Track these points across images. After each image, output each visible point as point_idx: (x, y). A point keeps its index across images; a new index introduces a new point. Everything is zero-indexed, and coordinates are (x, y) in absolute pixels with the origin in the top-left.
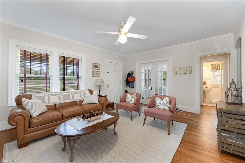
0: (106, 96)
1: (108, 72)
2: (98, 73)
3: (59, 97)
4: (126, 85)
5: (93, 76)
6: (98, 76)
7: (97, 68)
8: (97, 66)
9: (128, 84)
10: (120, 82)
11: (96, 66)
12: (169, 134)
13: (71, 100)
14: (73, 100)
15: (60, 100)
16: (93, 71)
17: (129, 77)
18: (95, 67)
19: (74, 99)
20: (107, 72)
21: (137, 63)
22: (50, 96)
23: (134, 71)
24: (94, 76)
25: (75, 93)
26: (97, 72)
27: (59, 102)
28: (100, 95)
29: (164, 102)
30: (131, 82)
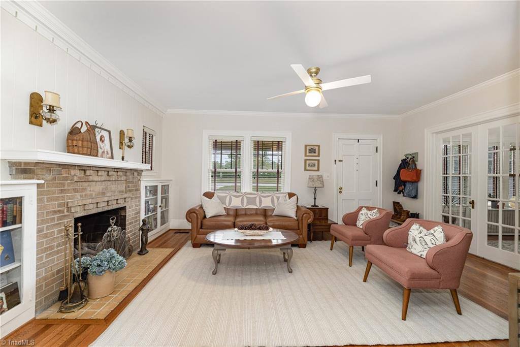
0: (328, 208)
1: (342, 161)
2: (316, 162)
3: (242, 200)
4: (395, 191)
5: (306, 170)
6: (317, 169)
7: (315, 153)
8: (315, 150)
9: (401, 188)
10: (377, 182)
11: (313, 150)
12: (404, 318)
13: (256, 206)
14: (260, 205)
15: (242, 203)
16: (306, 160)
17: (401, 170)
18: (309, 153)
19: (262, 206)
20: (339, 161)
21: (426, 130)
22: (232, 197)
23: (417, 153)
24: (308, 168)
25: (265, 197)
26: (312, 162)
27: (241, 205)
28: (315, 205)
29: (425, 237)
30: (409, 182)
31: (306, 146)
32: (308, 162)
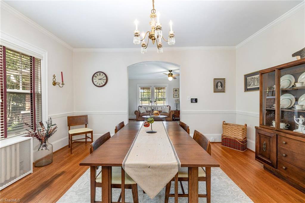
2: (178, 94)
5: (174, 97)
6: (178, 97)
18: (175, 91)
25: (159, 107)
28: (177, 110)
31: (174, 89)
32: (175, 95)
